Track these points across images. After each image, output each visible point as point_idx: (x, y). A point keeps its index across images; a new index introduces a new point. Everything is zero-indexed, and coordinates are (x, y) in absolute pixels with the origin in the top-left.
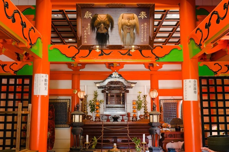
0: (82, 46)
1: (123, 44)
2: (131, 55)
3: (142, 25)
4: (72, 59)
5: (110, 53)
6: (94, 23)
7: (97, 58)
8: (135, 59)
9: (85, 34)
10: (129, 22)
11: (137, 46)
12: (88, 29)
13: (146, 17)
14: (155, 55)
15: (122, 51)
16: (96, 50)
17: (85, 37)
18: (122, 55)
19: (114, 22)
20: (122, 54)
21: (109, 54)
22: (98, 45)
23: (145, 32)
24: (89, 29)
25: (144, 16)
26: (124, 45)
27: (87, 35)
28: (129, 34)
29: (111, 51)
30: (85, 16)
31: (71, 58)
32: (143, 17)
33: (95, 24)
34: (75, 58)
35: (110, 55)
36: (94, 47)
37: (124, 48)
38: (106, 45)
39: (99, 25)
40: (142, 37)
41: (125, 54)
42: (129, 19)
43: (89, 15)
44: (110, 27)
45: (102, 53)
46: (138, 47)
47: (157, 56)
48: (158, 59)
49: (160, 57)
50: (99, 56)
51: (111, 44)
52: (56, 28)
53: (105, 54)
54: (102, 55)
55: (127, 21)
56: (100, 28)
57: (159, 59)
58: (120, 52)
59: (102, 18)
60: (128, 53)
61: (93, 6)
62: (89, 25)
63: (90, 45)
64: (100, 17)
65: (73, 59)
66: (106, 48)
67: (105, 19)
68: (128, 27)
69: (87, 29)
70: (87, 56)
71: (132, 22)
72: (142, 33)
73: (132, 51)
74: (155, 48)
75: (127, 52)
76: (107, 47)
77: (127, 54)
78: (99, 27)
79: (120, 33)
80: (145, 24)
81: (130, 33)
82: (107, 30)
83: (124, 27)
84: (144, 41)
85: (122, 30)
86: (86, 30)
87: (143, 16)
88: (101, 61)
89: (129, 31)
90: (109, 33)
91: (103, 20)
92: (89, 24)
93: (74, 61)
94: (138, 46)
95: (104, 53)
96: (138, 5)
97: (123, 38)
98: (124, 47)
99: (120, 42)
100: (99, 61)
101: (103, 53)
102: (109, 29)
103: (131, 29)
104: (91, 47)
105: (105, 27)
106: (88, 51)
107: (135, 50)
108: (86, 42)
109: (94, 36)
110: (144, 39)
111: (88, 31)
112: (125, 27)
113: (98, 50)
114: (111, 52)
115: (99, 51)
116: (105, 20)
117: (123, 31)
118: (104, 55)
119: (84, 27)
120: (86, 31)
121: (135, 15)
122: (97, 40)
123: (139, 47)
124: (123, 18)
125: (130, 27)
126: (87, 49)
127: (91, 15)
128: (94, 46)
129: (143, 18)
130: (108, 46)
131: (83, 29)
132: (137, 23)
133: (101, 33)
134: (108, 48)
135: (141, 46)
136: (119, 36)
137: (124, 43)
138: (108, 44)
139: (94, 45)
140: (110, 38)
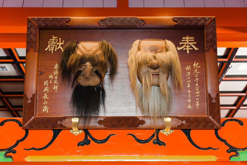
0: (34, 120)
1: (141, 115)
2: (164, 144)
3: (188, 68)
4: (6, 156)
5: (108, 137)
6: (67, 60)
7: (73, 153)
8: (175, 154)
9: (46, 89)
10: (155, 57)
11: (178, 118)
12: (54, 78)
13: (196, 49)
14: (227, 144)
15: (138, 134)
16: (71, 131)
17: (45, 97)
18: (140, 144)
19: (119, 61)
20: (139, 141)
21: (106, 140)
22: (76, 117)
23: (197, 85)
24: (56, 78)
25: (191, 47)
26: (144, 117)
27: (51, 93)
28: (156, 87)
29: (110, 132)
30: (49, 46)
31: (4, 153)
32: (188, 49)
33: (69, 62)
34: (15, 152)
35: (107, 143)
36: (65, 123)
37: (144, 126)
38: (97, 117)
39: (80, 66)
40: (190, 96)
41: (146, 141)
42: (155, 50)
43: (58, 46)
44: (108, 73)
45: (86, 137)
46: (180, 122)
47: (231, 147)
48: (235, 154)
49: (240, 149)
50: (78, 145)
51: (109, 114)
52: (7, 98)
53: (94, 140)
54: (86, 142)
55: (150, 55)
56: (83, 73)
57: (237, 154)
58: (134, 136)
59: (88, 48)
60: (155, 138)
61: (67, 22)
62: (56, 68)
63: (55, 118)
64: (84, 48)
65: (8, 155)
66: (98, 125)
67: (97, 51)
68: (152, 71)
69: (51, 77)
70: (45, 148)
71: (163, 57)
72: (189, 86)
73: (165, 133)
74: (223, 125)
75: (153, 136)
76: (100, 123)
77: (152, 141)
78: (80, 69)
79: (133, 87)
80: (195, 64)
81: (158, 86)
82: (101, 78)
83: (144, 69)
84: (195, 108)
85: (138, 81)
86: (49, 80)
87: (188, 47)
88: (83, 160)
89: (155, 81)
90: (107, 87)
91: (91, 53)
92: (57, 65)
93: (9, 160)
94: (182, 119)
95: (91, 137)
96: (176, 21)
97: (141, 100)
98: (143, 122)
99: (134, 110)
100: (79, 160)
101: (89, 138)
102: (107, 78)
103: (161, 74)
104: (59, 122)
105: (94, 70)
106: (50, 134)
107: (172, 131)
108: (45, 109)
109: (68, 94)
110: (193, 103)
111: (53, 82)
112: (144, 71)
113: (76, 132)
114: (110, 136)
115: (78, 133)
116: (94, 53)
117: (141, 82)
118: (92, 142)
119: (44, 73)
120: (49, 82)
121: (170, 44)
122: (74, 104)
123: (184, 122)
124: (139, 49)
125: (157, 71)
126: (46, 128)
127: (61, 46)
128: (67, 120)
129: (188, 53)
130: (102, 119)
131: (42, 76)
132: (175, 58)
133: (86, 87)
134: (103, 126)
135: (188, 119)
136: (131, 94)
137: (143, 110)
138: (102, 114)
139: (65, 118)
140: (107, 99)
